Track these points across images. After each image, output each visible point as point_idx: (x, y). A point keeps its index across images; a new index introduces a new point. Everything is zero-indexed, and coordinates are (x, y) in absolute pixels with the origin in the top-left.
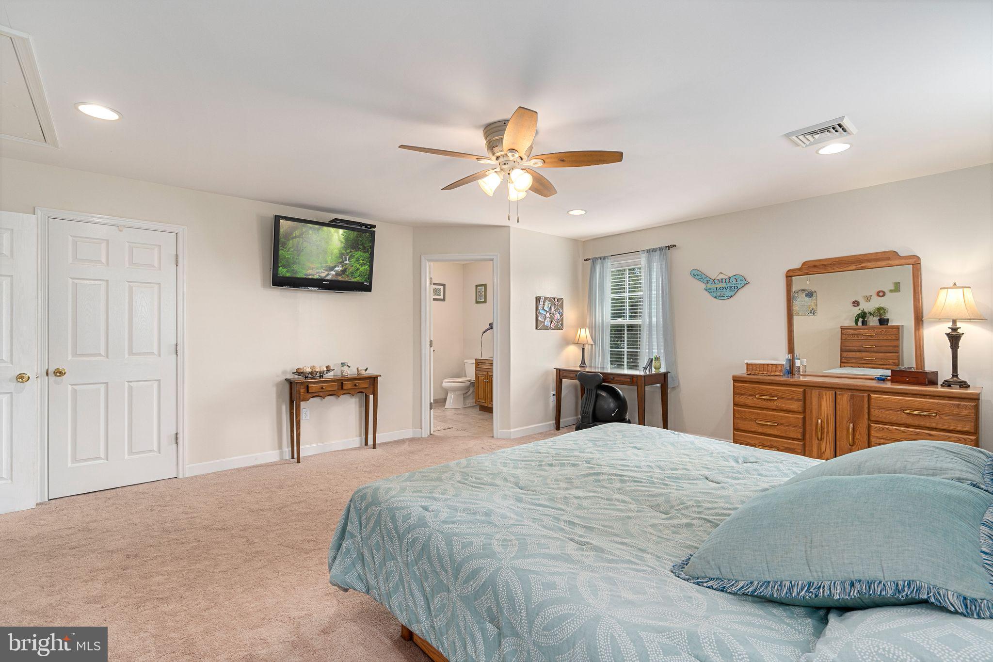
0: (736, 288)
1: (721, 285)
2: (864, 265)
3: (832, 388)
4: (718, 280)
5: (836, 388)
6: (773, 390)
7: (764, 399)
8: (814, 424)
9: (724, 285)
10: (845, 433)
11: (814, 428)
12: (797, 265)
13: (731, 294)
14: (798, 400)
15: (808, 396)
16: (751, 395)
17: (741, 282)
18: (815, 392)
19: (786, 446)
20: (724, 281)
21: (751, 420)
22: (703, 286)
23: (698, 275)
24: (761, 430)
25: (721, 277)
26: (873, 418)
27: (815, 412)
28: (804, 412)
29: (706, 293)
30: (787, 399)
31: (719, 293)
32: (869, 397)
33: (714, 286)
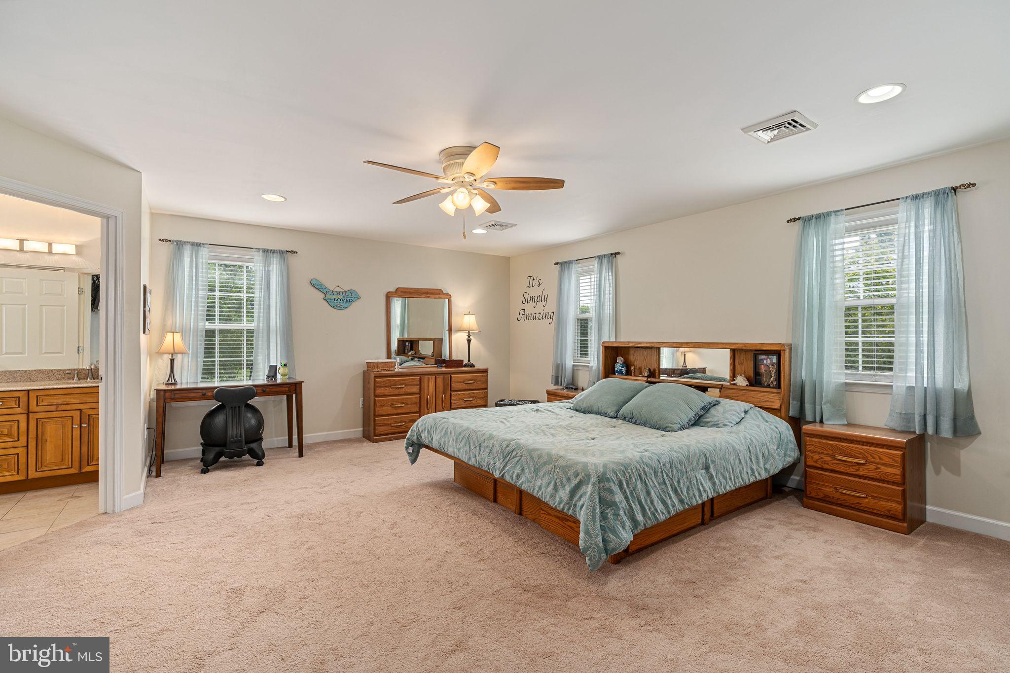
0: (351, 300)
1: (337, 297)
2: (429, 295)
3: (434, 374)
4: (337, 292)
5: (436, 374)
6: (403, 380)
7: (397, 388)
8: (425, 399)
9: (341, 297)
10: (440, 401)
11: (425, 402)
12: (392, 289)
13: (346, 305)
14: (417, 385)
15: (422, 381)
16: (387, 387)
17: (355, 296)
18: (426, 377)
19: (410, 419)
20: (341, 293)
21: (388, 405)
22: (322, 296)
23: (316, 285)
24: (395, 411)
25: (338, 289)
26: (453, 389)
27: (426, 391)
28: (420, 393)
29: (325, 302)
30: (411, 385)
31: (337, 304)
32: (451, 376)
33: (333, 297)
